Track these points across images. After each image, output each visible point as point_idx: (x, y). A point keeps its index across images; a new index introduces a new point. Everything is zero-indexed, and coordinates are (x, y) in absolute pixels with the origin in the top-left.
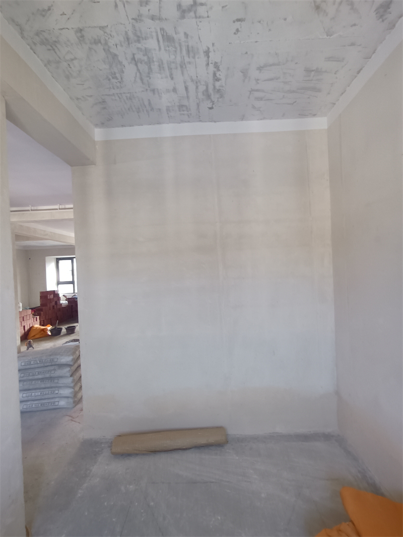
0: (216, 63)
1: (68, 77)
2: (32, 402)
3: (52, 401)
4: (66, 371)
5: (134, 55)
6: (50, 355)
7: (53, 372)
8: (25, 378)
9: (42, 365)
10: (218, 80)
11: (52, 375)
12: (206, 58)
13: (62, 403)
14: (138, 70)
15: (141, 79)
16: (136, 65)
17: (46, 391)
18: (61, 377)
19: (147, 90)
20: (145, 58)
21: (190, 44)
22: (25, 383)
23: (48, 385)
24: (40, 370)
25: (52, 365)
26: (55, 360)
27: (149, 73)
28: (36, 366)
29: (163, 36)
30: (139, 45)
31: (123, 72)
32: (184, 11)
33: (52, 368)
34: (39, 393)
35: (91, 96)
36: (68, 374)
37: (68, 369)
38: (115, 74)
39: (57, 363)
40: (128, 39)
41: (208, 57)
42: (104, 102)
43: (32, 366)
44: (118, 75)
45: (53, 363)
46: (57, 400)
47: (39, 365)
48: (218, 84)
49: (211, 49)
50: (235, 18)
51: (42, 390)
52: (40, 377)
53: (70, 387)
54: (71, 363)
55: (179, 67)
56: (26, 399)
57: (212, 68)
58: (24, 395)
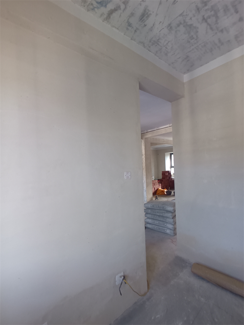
1: (166, 54)
2: (155, 226)
3: (164, 228)
4: (170, 215)
5: (203, 16)
6: (163, 205)
7: (164, 213)
8: (152, 213)
9: (159, 209)
11: (163, 215)
13: (168, 231)
14: (208, 24)
15: (211, 29)
16: (206, 21)
17: (161, 223)
18: (168, 217)
19: (216, 33)
20: (213, 13)
22: (152, 215)
23: (162, 220)
24: (158, 211)
25: (163, 210)
26: (165, 208)
27: (216, 21)
28: (156, 208)
30: (207, 8)
31: (197, 32)
33: (163, 211)
34: (158, 223)
35: (180, 58)
36: (171, 217)
37: (171, 214)
38: (192, 36)
39: (166, 209)
40: (198, 9)
42: (188, 57)
43: (155, 208)
44: (195, 36)
45: (164, 209)
46: (165, 229)
47: (158, 208)
51: (159, 221)
52: (158, 214)
53: (172, 224)
54: (173, 211)
56: (152, 223)
58: (152, 221)
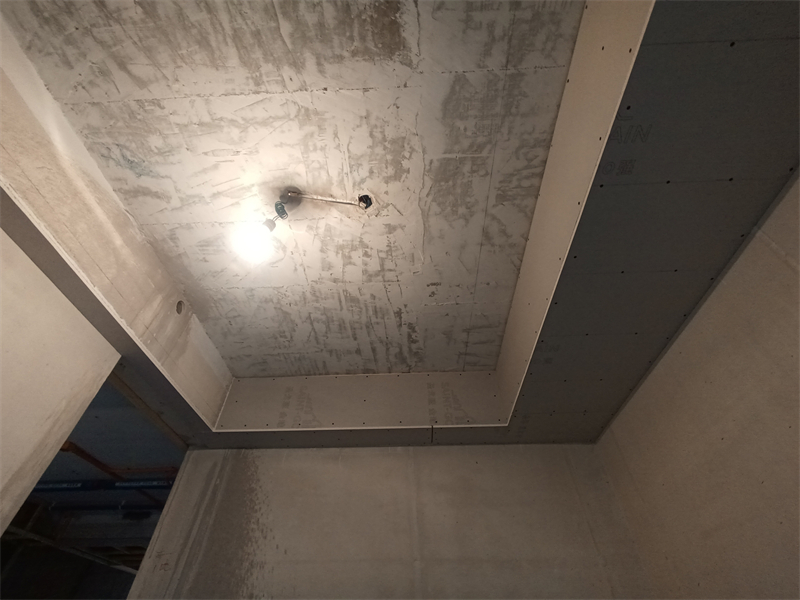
0: (410, 324)
10: (414, 342)
12: (398, 319)
21: (378, 306)
29: (346, 297)
32: (371, 276)
41: (401, 318)
48: (414, 346)
49: (403, 310)
50: (429, 283)
55: (364, 327)
57: (405, 329)
